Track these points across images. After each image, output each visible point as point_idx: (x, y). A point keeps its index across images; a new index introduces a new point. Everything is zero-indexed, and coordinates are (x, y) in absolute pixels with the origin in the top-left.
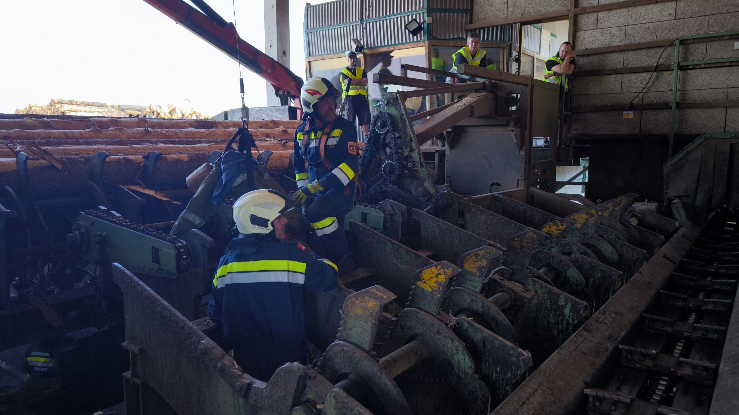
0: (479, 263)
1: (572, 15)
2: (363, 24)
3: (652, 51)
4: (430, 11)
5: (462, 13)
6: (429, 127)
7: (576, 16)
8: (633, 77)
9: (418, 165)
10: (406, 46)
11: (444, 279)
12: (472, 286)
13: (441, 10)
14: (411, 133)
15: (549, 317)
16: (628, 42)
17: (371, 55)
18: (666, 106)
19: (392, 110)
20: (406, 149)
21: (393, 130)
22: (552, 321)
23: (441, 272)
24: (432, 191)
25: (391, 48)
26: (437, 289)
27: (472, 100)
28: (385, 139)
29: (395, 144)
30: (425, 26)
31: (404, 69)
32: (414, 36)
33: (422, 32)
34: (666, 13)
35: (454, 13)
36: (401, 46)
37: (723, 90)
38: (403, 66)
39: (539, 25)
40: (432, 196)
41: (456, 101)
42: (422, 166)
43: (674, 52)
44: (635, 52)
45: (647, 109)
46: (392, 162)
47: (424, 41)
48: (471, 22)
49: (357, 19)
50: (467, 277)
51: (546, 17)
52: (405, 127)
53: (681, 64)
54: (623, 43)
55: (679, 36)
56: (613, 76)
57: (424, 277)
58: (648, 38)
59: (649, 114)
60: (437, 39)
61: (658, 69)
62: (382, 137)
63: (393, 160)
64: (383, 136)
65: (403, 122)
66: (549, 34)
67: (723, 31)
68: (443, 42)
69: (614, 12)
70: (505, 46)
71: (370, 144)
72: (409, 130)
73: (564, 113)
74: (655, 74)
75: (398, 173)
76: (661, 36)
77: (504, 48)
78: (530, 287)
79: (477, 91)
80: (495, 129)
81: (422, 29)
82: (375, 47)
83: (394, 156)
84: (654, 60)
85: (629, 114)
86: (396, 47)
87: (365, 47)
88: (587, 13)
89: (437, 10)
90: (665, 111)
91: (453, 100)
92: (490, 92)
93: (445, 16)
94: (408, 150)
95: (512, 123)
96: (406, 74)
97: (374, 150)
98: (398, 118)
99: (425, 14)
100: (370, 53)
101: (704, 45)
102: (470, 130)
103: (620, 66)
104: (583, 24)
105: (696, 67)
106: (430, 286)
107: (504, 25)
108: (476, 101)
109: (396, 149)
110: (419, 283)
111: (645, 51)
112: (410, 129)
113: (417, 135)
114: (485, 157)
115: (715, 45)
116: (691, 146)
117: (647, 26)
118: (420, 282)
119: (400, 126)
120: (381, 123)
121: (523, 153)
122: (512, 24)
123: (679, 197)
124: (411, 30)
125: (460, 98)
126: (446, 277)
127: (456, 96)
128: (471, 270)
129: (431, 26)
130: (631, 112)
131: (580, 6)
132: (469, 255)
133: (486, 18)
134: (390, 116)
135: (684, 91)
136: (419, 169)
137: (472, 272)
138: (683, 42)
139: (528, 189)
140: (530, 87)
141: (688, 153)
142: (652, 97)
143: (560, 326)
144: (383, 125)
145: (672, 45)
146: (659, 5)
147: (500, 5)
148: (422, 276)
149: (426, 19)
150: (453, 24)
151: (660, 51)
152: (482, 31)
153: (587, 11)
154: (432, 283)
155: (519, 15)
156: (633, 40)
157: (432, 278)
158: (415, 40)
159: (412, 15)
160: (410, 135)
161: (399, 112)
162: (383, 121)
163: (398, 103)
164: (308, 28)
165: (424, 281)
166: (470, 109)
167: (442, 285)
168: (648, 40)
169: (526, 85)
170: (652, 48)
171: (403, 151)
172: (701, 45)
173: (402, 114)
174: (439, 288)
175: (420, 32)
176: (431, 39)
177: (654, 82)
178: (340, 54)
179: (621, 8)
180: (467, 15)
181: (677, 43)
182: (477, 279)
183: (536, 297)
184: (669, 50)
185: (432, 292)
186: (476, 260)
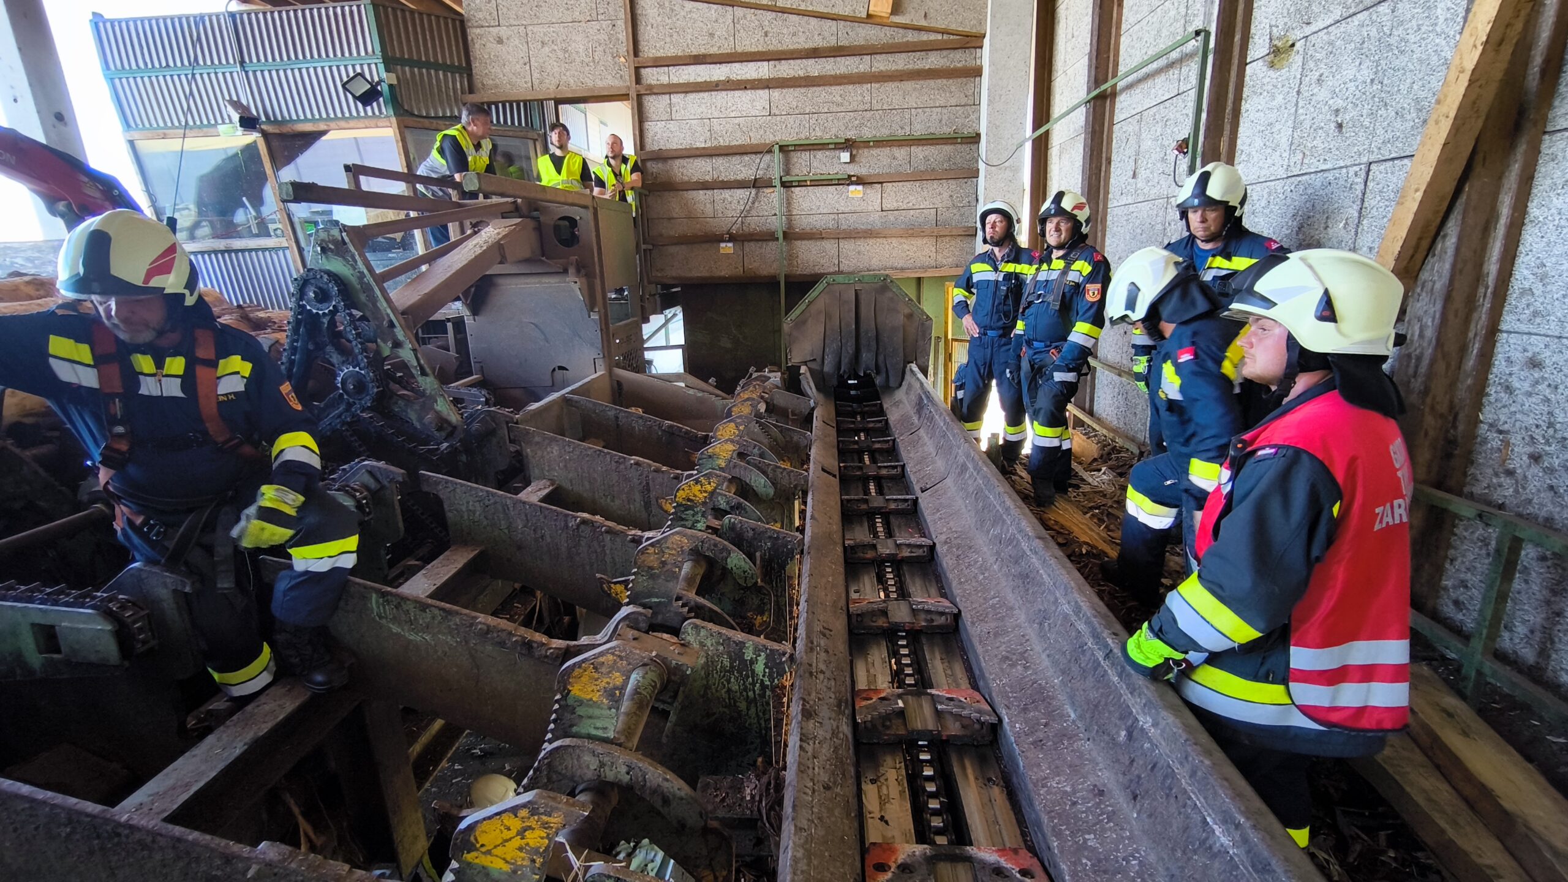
0: (605, 680)
1: (633, 94)
2: (247, 72)
3: (746, 158)
4: (390, 63)
5: (453, 73)
6: (426, 291)
7: (639, 96)
8: (727, 194)
9: (416, 372)
10: (352, 124)
11: (542, 838)
12: (596, 728)
13: (412, 63)
14: (389, 311)
15: (729, 682)
16: (715, 143)
17: (282, 136)
18: (770, 237)
19: (336, 265)
20: (385, 342)
21: (347, 307)
22: (735, 687)
23: (532, 822)
24: (454, 418)
25: (322, 127)
26: (526, 863)
27: (498, 234)
28: (333, 323)
29: (358, 335)
30: (384, 88)
31: (351, 174)
32: (365, 104)
33: (381, 99)
34: (759, 105)
35: (436, 71)
36: (343, 124)
37: (833, 216)
38: (347, 168)
39: (582, 106)
40: (455, 428)
41: (469, 232)
42: (424, 373)
43: (773, 161)
44: (726, 159)
45: (749, 241)
46: (357, 369)
47: (387, 117)
48: (471, 91)
49: (231, 61)
50: (580, 711)
51: (595, 94)
52: (374, 300)
53: (784, 179)
54: (708, 145)
55: (777, 139)
56: (701, 192)
57: (481, 841)
58: (739, 140)
59: (750, 247)
60: (413, 115)
61: (757, 184)
62: (325, 321)
63: (358, 365)
64: (328, 318)
65: (367, 289)
66: (598, 122)
67: (827, 137)
68: (426, 121)
69: (691, 96)
70: (536, 137)
71: (299, 335)
72: (383, 304)
73: (643, 247)
74: (754, 191)
75: (375, 390)
76: (755, 138)
77: (535, 140)
78: (690, 638)
79: (504, 216)
80: (546, 280)
81: (380, 94)
82: (284, 122)
83: (360, 357)
84: (750, 172)
85: (727, 247)
86: (333, 125)
87: (264, 119)
88: (655, 94)
89: (403, 62)
90: (770, 243)
91: (463, 232)
92: (527, 217)
93: (421, 74)
94: (390, 344)
95: (571, 270)
96: (357, 183)
97: (311, 347)
98: (354, 281)
99: (381, 67)
100: (277, 131)
101: (808, 153)
102: (501, 281)
103: (708, 178)
104: (651, 110)
105: (801, 184)
106: (504, 859)
107: (530, 101)
108: (505, 237)
109: (361, 343)
110: (469, 857)
111: (738, 157)
112: (385, 304)
113: (403, 313)
114: (536, 326)
115: (820, 154)
116: (813, 294)
117: (737, 121)
118: (474, 854)
119: (363, 297)
120: (315, 292)
121: (595, 316)
122: (542, 101)
123: (805, 363)
124: (357, 95)
125: (477, 227)
126: (548, 835)
127: (467, 223)
128: (589, 697)
129: (398, 90)
130: (730, 245)
131: (644, 81)
132: (580, 667)
133: (496, 86)
134: (334, 276)
135: (789, 216)
136: (420, 379)
137: (591, 699)
138: (782, 148)
139: (610, 372)
140: (591, 209)
141: (810, 303)
142: (755, 223)
143: (751, 694)
144: (323, 296)
145: (770, 151)
146: (749, 92)
147: (518, 66)
148: (476, 839)
149: (384, 75)
150: (440, 90)
151: (757, 159)
152: (493, 107)
153: (655, 91)
154: (511, 850)
155: (552, 87)
156: (721, 140)
157: (507, 841)
158: (370, 113)
159: (353, 66)
160: (388, 315)
161: (355, 269)
162: (320, 288)
163: (348, 251)
164: (108, 68)
165: (483, 849)
166: (498, 251)
167: (541, 854)
168: (740, 142)
169: (585, 207)
170: (746, 153)
171: (378, 345)
172: (803, 153)
173: (362, 273)
174: (533, 861)
175: (377, 100)
176: (402, 115)
177: (753, 203)
178: (205, 130)
179: (701, 91)
180: (461, 77)
181: (776, 148)
182: (607, 712)
183: (703, 653)
184: (767, 157)
185: (515, 872)
186: (596, 675)
